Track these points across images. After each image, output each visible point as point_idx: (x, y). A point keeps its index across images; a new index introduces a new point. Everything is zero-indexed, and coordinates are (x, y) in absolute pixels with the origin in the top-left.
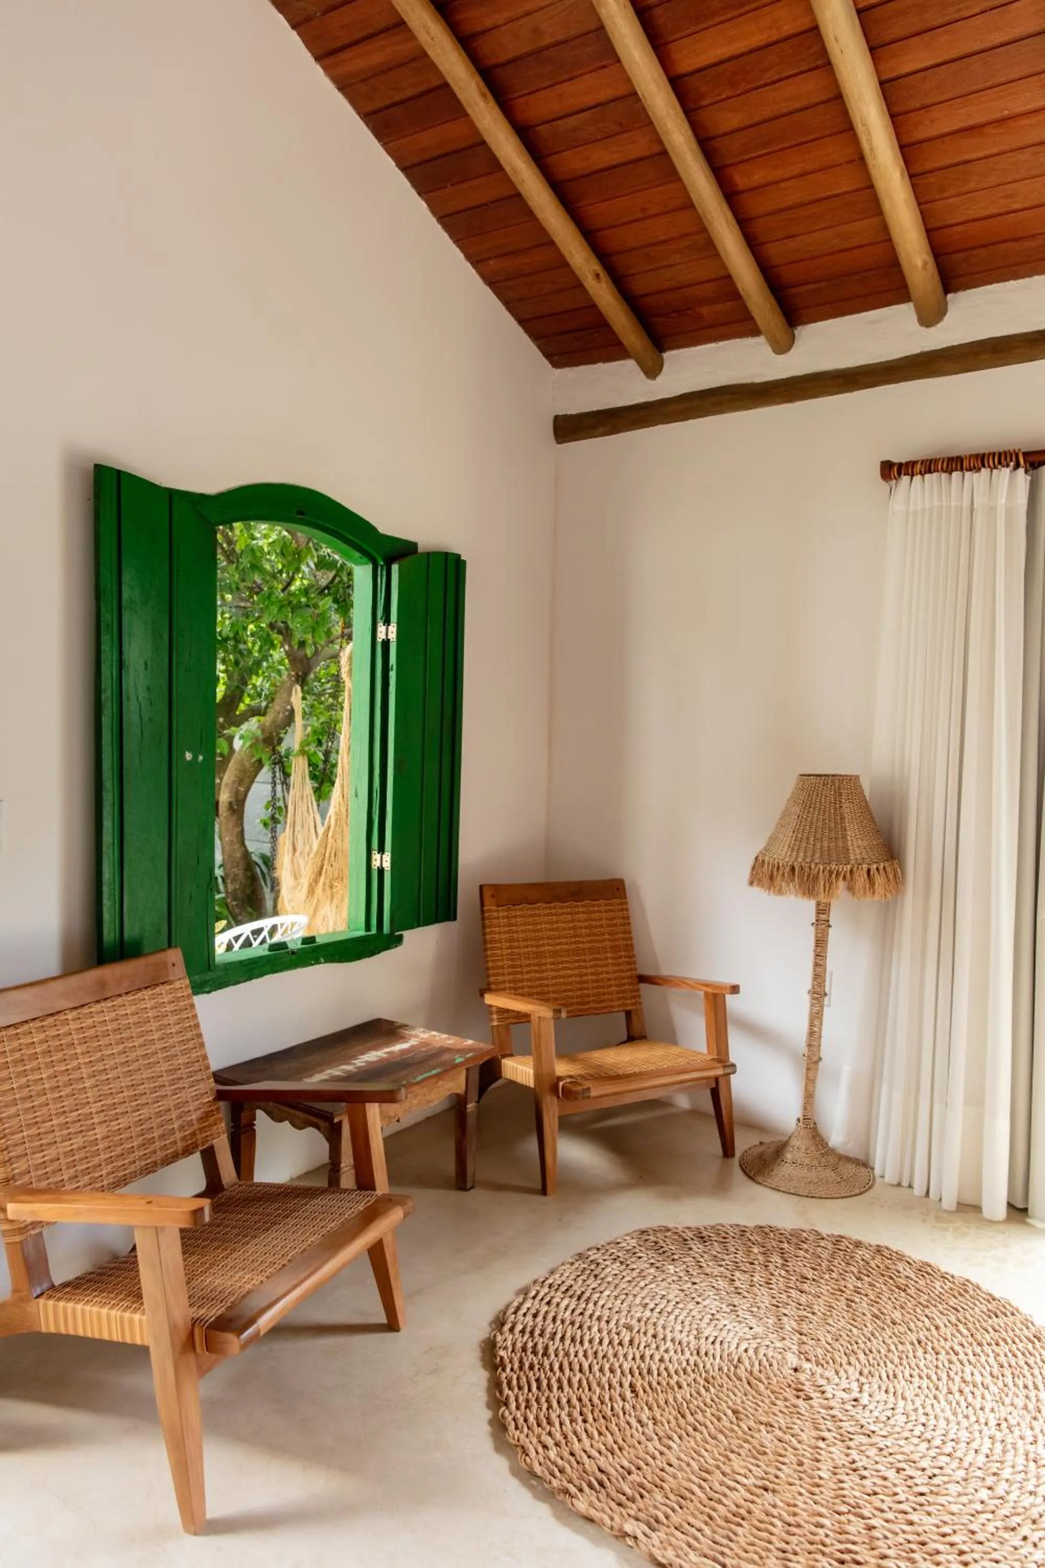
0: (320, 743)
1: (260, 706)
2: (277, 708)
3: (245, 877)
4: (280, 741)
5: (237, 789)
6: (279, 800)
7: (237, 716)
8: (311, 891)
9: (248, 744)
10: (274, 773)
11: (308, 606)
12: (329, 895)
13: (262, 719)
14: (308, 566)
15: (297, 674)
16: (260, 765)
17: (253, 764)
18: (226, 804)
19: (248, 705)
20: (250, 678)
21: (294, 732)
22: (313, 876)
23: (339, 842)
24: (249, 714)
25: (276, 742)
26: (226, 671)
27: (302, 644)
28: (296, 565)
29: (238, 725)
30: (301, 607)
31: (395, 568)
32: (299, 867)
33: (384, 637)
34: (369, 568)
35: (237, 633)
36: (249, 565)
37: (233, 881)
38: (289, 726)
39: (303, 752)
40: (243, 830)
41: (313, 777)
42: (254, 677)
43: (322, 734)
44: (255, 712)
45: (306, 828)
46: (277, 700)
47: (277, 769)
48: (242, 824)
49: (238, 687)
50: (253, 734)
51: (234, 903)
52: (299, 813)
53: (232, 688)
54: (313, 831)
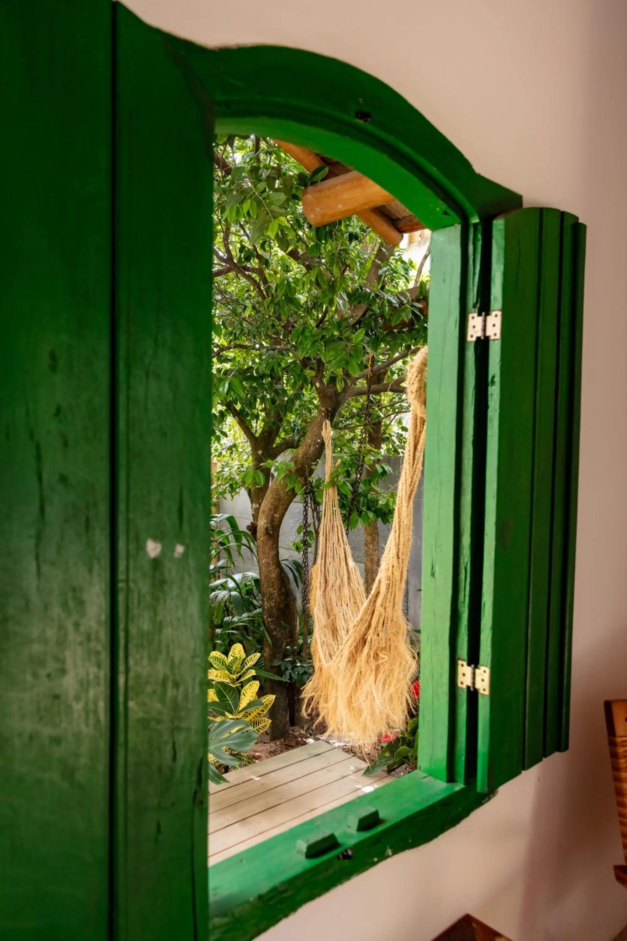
0: (348, 474)
1: (294, 440)
2: (309, 441)
3: (280, 595)
4: (311, 472)
5: (273, 517)
6: (309, 526)
7: (273, 449)
8: (353, 659)
9: (283, 475)
10: (306, 502)
11: (341, 339)
12: (374, 667)
13: (295, 450)
14: (342, 298)
15: (327, 409)
16: (293, 494)
17: (288, 492)
18: (263, 530)
19: (283, 439)
20: (285, 415)
21: (324, 463)
22: (355, 644)
23: (389, 610)
24: (284, 446)
25: (307, 474)
26: (263, 410)
27: (333, 380)
28: (330, 296)
29: (274, 457)
30: (334, 341)
31: (499, 225)
32: (331, 600)
33: (480, 334)
34: (456, 231)
35: (273, 370)
36: (283, 298)
37: (269, 599)
38: (319, 458)
39: (333, 483)
40: (278, 553)
41: (342, 506)
42: (289, 414)
43: (351, 466)
44: (289, 445)
45: (337, 560)
46: (309, 434)
47: (309, 500)
48: (277, 547)
49: (274, 423)
50: (287, 465)
51: (270, 620)
52: (330, 545)
53: (271, 424)
54: (343, 564)
